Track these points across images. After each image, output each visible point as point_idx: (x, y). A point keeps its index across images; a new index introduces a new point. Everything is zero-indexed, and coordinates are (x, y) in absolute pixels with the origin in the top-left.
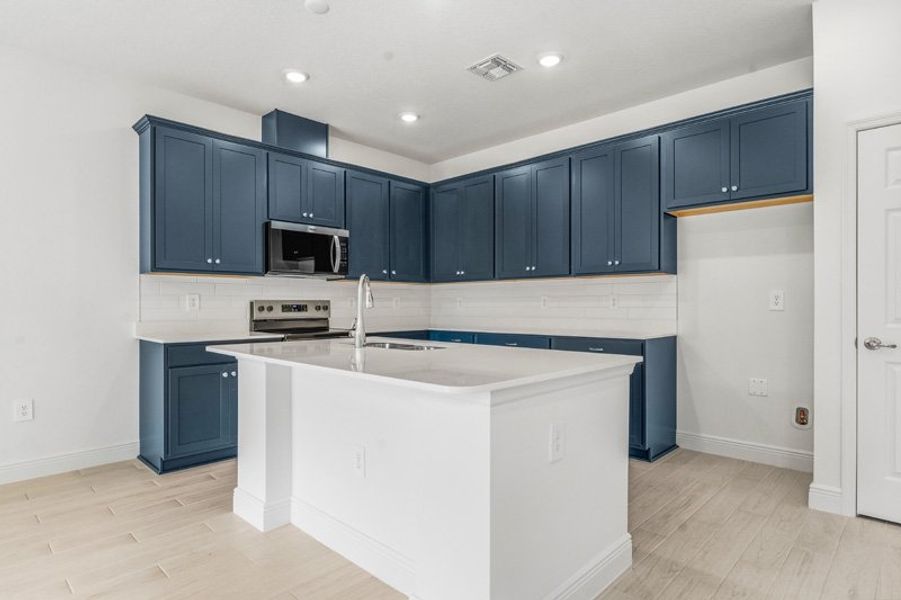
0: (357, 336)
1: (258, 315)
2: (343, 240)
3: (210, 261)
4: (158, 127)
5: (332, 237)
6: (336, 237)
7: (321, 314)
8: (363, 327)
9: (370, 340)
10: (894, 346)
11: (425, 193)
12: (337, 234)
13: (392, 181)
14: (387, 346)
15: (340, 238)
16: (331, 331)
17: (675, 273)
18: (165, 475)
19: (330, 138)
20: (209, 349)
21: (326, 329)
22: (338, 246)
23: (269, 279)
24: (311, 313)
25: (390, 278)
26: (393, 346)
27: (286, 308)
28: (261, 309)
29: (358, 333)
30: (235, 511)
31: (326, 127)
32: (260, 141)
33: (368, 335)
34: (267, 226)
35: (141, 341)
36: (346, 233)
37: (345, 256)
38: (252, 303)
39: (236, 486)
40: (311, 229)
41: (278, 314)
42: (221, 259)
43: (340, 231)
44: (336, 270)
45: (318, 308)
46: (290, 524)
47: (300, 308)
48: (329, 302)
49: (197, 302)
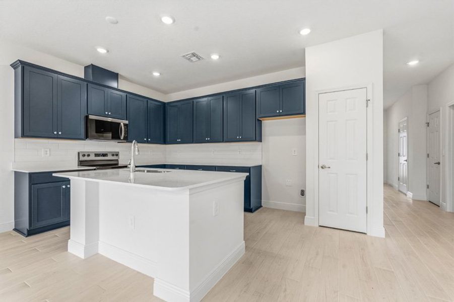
0: (131, 168)
1: (82, 158)
2: (125, 125)
3: (55, 133)
4: (25, 66)
5: (120, 124)
6: (122, 124)
7: (115, 158)
8: (134, 163)
9: (137, 169)
10: (329, 168)
11: (164, 106)
12: (123, 122)
13: (149, 101)
14: (146, 171)
15: (124, 124)
16: (119, 165)
17: (261, 142)
18: (28, 237)
19: (119, 79)
20: (54, 175)
21: (117, 164)
22: (123, 128)
23: (88, 142)
24: (110, 157)
25: (148, 142)
26: (148, 171)
27: (97, 155)
28: (84, 155)
29: (132, 166)
30: (69, 251)
31: (117, 74)
32: (83, 78)
33: (136, 167)
34: (87, 117)
35: (15, 172)
36: (127, 122)
37: (127, 132)
38: (79, 153)
39: (70, 239)
40: (110, 120)
41: (92, 157)
42: (61, 132)
43: (123, 121)
44: (122, 138)
45: (113, 155)
46: (98, 254)
47: (104, 155)
48: (118, 152)
49: (48, 152)
